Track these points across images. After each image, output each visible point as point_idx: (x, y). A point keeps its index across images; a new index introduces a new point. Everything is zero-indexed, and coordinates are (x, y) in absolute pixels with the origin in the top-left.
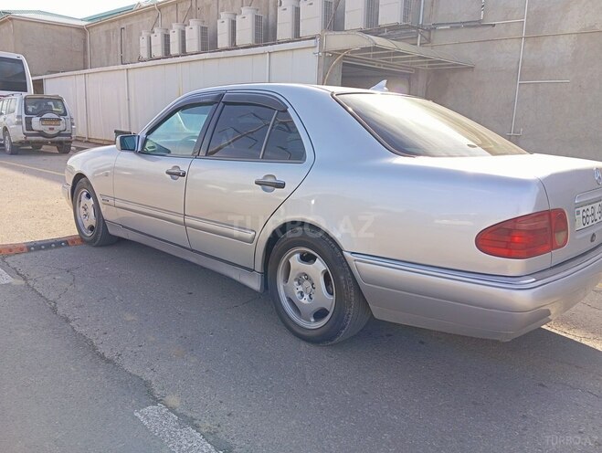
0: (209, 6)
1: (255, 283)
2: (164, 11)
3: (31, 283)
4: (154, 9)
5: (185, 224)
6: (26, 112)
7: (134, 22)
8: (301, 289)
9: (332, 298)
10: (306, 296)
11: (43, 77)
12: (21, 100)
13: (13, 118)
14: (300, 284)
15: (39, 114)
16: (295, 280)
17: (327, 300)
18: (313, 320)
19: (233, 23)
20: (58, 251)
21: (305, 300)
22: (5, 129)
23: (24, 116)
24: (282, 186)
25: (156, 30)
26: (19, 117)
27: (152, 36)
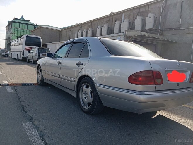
0: (95, 24)
1: (74, 95)
2: (82, 26)
3: (17, 93)
4: (80, 25)
5: (60, 78)
6: (39, 52)
7: (74, 29)
8: (85, 96)
9: (92, 99)
10: (86, 99)
11: (47, 44)
12: (37, 48)
13: (35, 54)
14: (85, 95)
15: (42, 53)
16: (84, 93)
17: (91, 99)
18: (87, 106)
19: (101, 29)
20: (30, 86)
21: (86, 100)
22: (32, 57)
23: (38, 53)
24: (82, 65)
25: (79, 31)
26: (36, 53)
27: (78, 33)
